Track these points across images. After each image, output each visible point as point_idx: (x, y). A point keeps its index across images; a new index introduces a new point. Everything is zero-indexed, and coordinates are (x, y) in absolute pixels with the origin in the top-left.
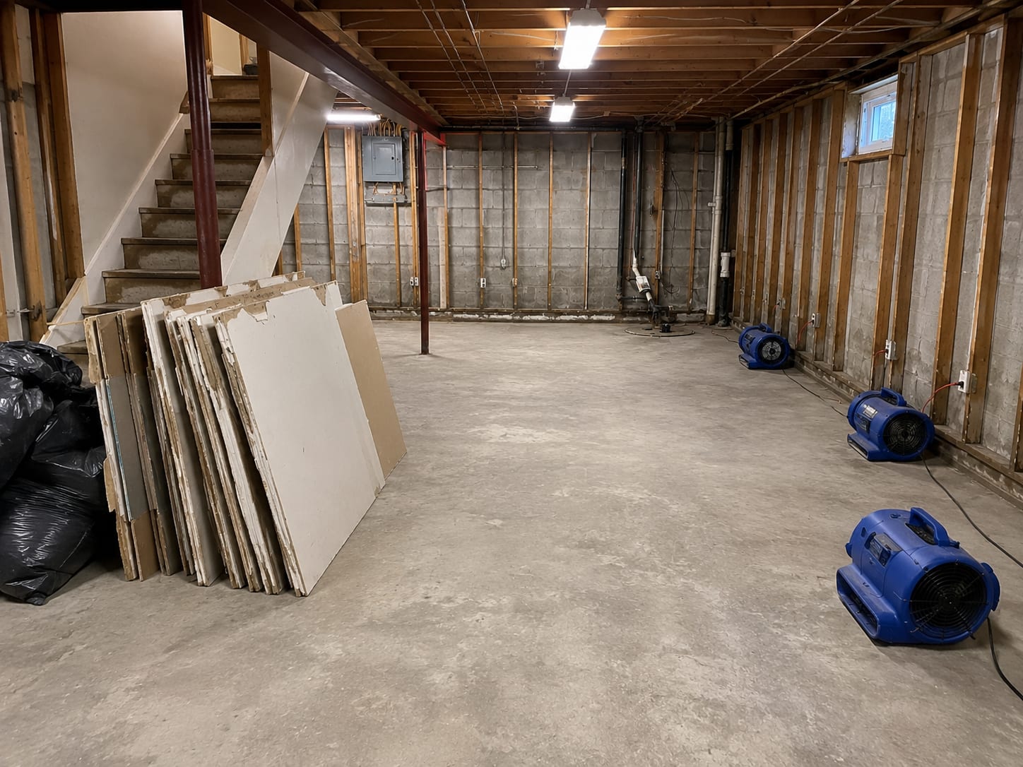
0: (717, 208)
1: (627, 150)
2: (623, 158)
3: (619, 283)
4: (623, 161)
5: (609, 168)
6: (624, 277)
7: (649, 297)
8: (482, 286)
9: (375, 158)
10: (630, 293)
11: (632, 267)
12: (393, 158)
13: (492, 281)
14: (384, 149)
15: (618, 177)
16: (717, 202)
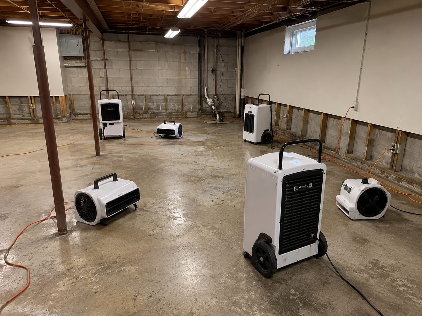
0: (239, 70)
1: (200, 44)
2: (199, 48)
3: (200, 102)
4: (199, 49)
5: (191, 52)
6: (202, 99)
7: (213, 107)
8: (133, 104)
9: (68, 45)
10: (204, 105)
11: (204, 95)
12: (77, 45)
13: (137, 101)
14: (72, 40)
15: (197, 56)
16: (239, 68)
